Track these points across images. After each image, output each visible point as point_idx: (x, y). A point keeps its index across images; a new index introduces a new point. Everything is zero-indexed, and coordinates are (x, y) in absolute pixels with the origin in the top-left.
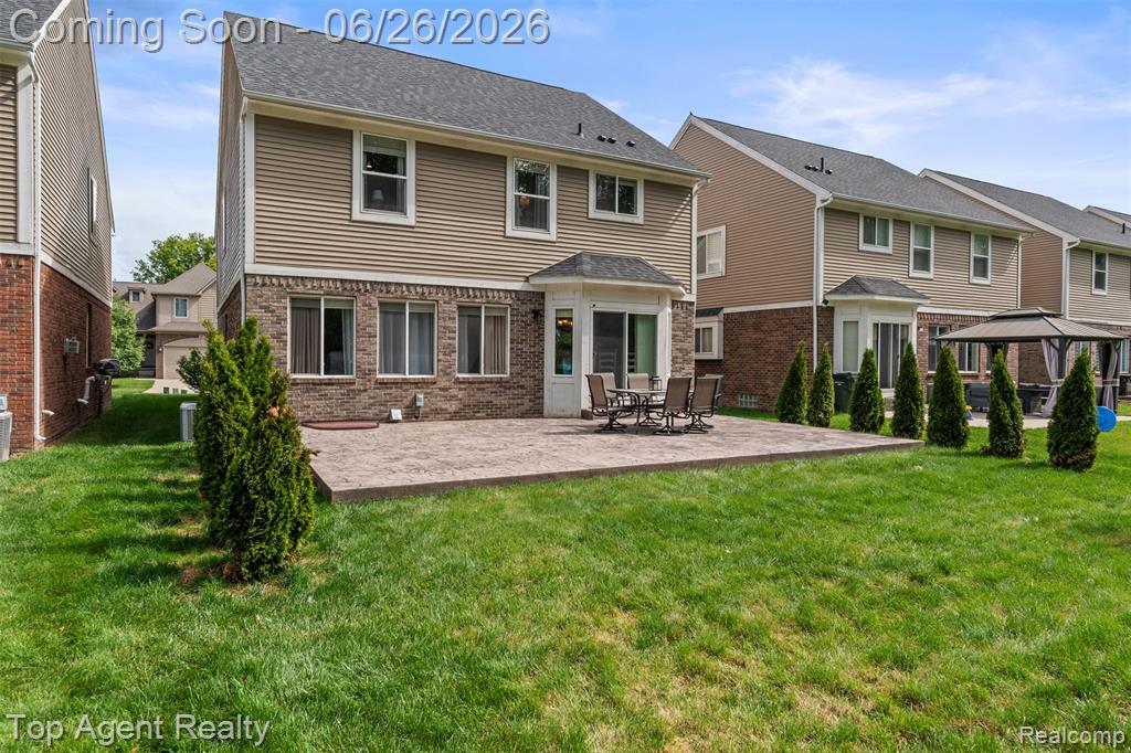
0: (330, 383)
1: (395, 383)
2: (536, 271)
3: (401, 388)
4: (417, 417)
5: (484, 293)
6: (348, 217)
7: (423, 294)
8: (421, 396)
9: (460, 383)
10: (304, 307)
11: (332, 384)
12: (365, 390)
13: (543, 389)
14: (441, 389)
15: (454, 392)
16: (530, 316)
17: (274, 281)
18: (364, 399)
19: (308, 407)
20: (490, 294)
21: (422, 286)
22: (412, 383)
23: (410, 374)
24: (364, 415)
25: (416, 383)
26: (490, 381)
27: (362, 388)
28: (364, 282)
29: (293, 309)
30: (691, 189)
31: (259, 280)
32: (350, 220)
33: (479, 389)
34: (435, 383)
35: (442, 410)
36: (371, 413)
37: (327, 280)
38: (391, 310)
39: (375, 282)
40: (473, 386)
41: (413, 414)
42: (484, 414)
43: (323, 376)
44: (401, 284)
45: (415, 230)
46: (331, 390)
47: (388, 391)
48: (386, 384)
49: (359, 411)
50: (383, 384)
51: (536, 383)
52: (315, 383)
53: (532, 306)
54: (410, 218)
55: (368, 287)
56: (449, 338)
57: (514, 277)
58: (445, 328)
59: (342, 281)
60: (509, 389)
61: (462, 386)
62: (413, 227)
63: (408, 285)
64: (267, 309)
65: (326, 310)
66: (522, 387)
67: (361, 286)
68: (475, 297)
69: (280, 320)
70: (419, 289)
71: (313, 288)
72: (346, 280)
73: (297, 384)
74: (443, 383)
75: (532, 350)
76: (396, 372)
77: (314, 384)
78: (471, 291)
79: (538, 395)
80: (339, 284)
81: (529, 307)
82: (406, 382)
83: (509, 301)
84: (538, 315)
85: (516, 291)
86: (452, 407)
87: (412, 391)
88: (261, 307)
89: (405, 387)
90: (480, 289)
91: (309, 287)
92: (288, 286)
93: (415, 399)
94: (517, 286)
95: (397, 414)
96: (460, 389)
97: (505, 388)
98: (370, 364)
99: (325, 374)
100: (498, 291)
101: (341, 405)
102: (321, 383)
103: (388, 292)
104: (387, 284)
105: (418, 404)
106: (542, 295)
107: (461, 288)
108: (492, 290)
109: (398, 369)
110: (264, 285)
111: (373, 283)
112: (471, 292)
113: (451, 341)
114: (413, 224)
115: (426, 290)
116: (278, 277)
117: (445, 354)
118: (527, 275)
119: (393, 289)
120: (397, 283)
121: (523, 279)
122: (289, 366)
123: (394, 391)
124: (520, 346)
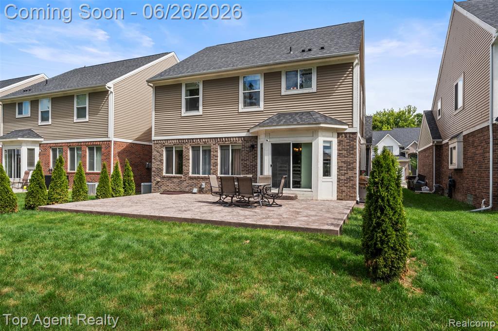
0: (174, 177)
1: (195, 178)
2: (252, 126)
3: (197, 180)
4: (203, 192)
7: (205, 142)
8: (204, 184)
9: (219, 179)
10: (169, 150)
11: (175, 178)
12: (185, 181)
16: (250, 148)
17: (160, 142)
18: (185, 184)
20: (232, 139)
21: (205, 138)
23: (202, 174)
25: (203, 178)
27: (184, 179)
28: (185, 139)
29: (166, 151)
30: (353, 63)
31: (156, 142)
32: (181, 117)
36: (187, 189)
37: (174, 140)
38: (196, 149)
41: (201, 191)
43: (173, 175)
44: (197, 139)
46: (175, 180)
47: (193, 181)
48: (192, 178)
49: (183, 189)
50: (191, 178)
53: (252, 143)
54: (200, 112)
55: (187, 141)
56: (215, 160)
57: (242, 130)
58: (214, 155)
59: (179, 140)
62: (202, 115)
63: (200, 139)
64: (158, 152)
65: (175, 151)
67: (184, 141)
68: (226, 141)
69: (162, 155)
70: (204, 140)
71: (170, 143)
73: (167, 177)
75: (251, 164)
77: (171, 178)
80: (177, 141)
81: (249, 144)
82: (198, 178)
83: (240, 142)
84: (253, 147)
85: (244, 137)
87: (201, 181)
90: (228, 138)
92: (163, 143)
93: (202, 185)
94: (244, 134)
95: (195, 190)
98: (187, 171)
99: (175, 174)
100: (236, 137)
101: (178, 186)
103: (193, 142)
104: (193, 139)
105: (202, 187)
106: (256, 137)
107: (220, 138)
108: (233, 137)
109: (199, 173)
110: (157, 143)
111: (188, 139)
112: (224, 139)
113: (216, 161)
115: (206, 140)
116: (160, 140)
117: (213, 167)
118: (248, 129)
119: (194, 141)
120: (196, 139)
121: (246, 131)
122: (164, 171)
123: (195, 181)
124: (245, 162)
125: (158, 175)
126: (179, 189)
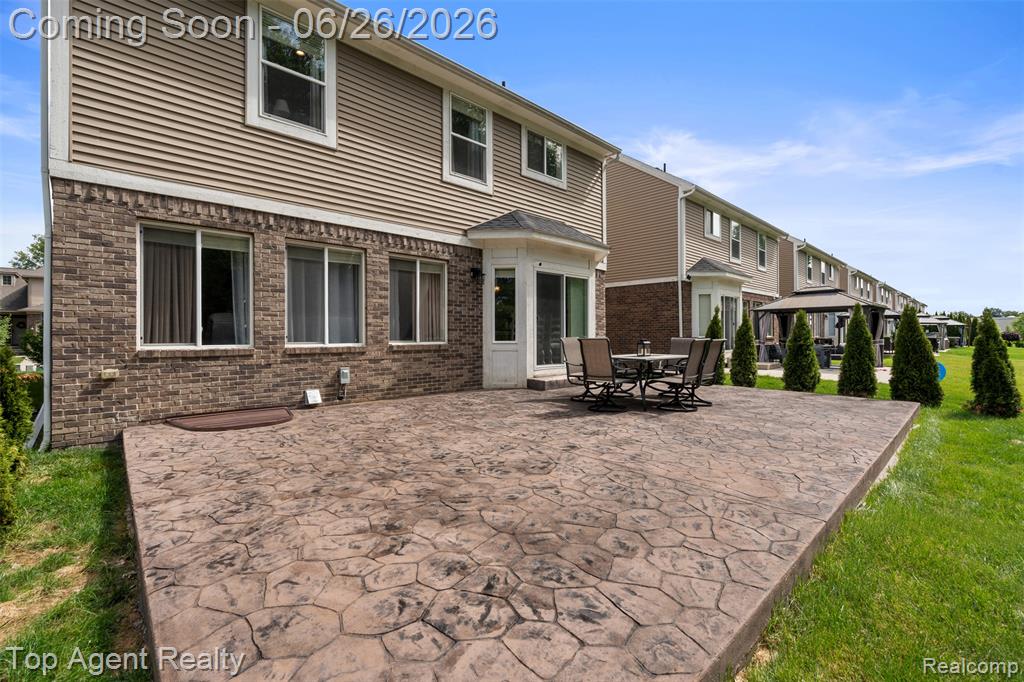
0: (212, 357)
1: (311, 354)
2: (474, 225)
3: (320, 360)
4: (340, 398)
5: (420, 245)
6: (239, 119)
7: (347, 238)
8: (346, 371)
9: (394, 352)
10: (166, 243)
11: (216, 358)
12: (268, 365)
13: (481, 357)
14: (371, 361)
15: (386, 363)
16: (468, 275)
17: (111, 196)
18: (266, 377)
19: (176, 393)
20: (426, 246)
21: (347, 228)
22: (334, 354)
23: (330, 342)
24: (266, 400)
25: (339, 354)
26: (427, 350)
27: (263, 362)
28: (266, 215)
29: (146, 244)
30: (602, 162)
31: (79, 191)
32: (243, 124)
33: (416, 360)
34: (363, 353)
35: (373, 386)
36: (276, 397)
37: (206, 204)
38: (304, 258)
39: (282, 216)
40: (409, 355)
41: (336, 393)
42: (421, 390)
43: (200, 346)
44: (318, 223)
45: (337, 154)
46: (213, 367)
47: (302, 366)
48: (299, 355)
49: (258, 395)
50: (295, 356)
51: (475, 350)
52: (186, 357)
53: (470, 264)
54: (330, 136)
55: (272, 221)
56: (381, 297)
57: (450, 228)
58: (375, 283)
59: (231, 208)
60: (448, 358)
61: (396, 356)
62: (334, 150)
63: (327, 225)
64: (97, 240)
65: (203, 249)
66: (461, 356)
67: (260, 219)
68: (410, 248)
69: (124, 258)
70: (342, 232)
71: (182, 213)
72: (237, 209)
73: (156, 359)
74: (373, 353)
75: (471, 313)
76: (309, 339)
77: (184, 359)
78: (405, 240)
79: (477, 364)
80: (225, 213)
81: (467, 265)
82: (326, 352)
83: (446, 256)
84: (477, 274)
85: (454, 245)
86: (385, 382)
87: (335, 365)
88: (84, 236)
89: (325, 360)
90: (416, 239)
91: (176, 212)
92: (138, 206)
93: (338, 375)
94: (455, 239)
95: (314, 396)
96: (394, 360)
97: (444, 357)
98: (275, 329)
99: (205, 342)
100: (436, 243)
101: (232, 388)
102: (197, 357)
103: (301, 231)
104: (299, 221)
105: (343, 381)
106: (479, 252)
107: (394, 236)
108: (429, 242)
109: (313, 334)
110: (90, 199)
111: (277, 217)
112: (405, 242)
113: (382, 301)
114: (333, 145)
115: (351, 234)
116: (117, 190)
117: (375, 317)
118: (466, 228)
119: (307, 228)
120: (312, 221)
121: (460, 232)
122: (139, 332)
123: (309, 365)
124: (458, 309)
125: (99, 350)
126: (237, 399)
